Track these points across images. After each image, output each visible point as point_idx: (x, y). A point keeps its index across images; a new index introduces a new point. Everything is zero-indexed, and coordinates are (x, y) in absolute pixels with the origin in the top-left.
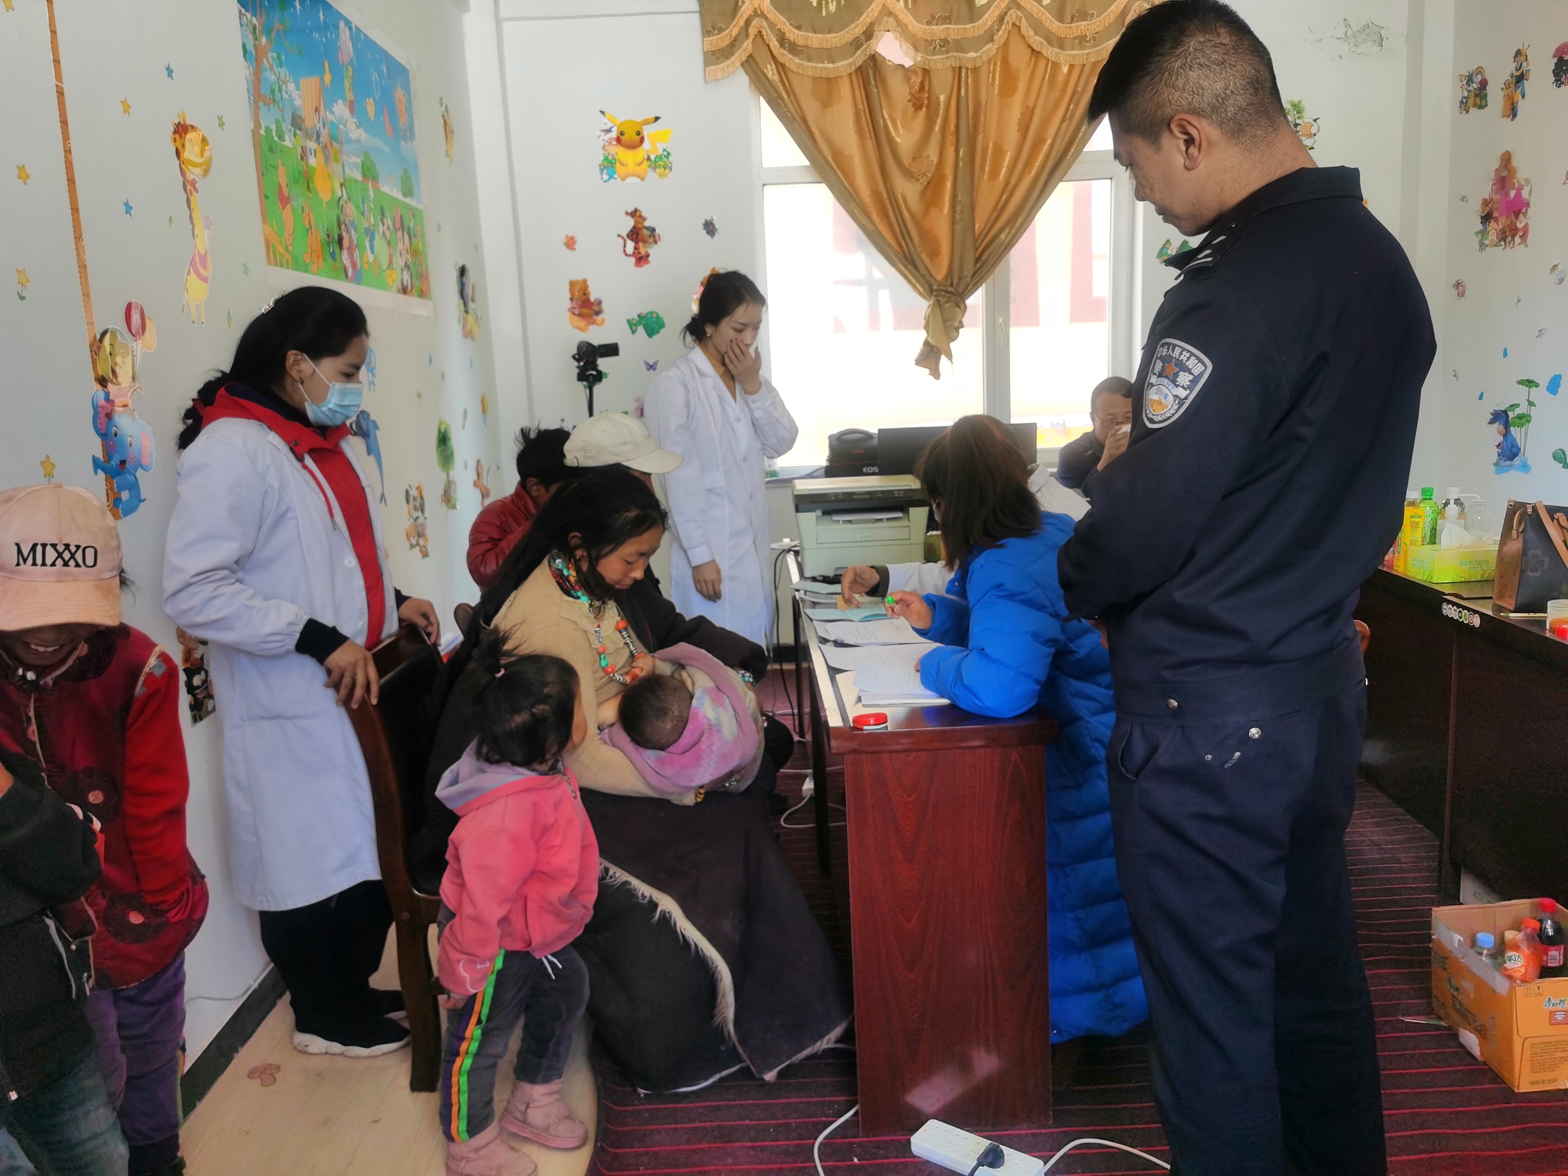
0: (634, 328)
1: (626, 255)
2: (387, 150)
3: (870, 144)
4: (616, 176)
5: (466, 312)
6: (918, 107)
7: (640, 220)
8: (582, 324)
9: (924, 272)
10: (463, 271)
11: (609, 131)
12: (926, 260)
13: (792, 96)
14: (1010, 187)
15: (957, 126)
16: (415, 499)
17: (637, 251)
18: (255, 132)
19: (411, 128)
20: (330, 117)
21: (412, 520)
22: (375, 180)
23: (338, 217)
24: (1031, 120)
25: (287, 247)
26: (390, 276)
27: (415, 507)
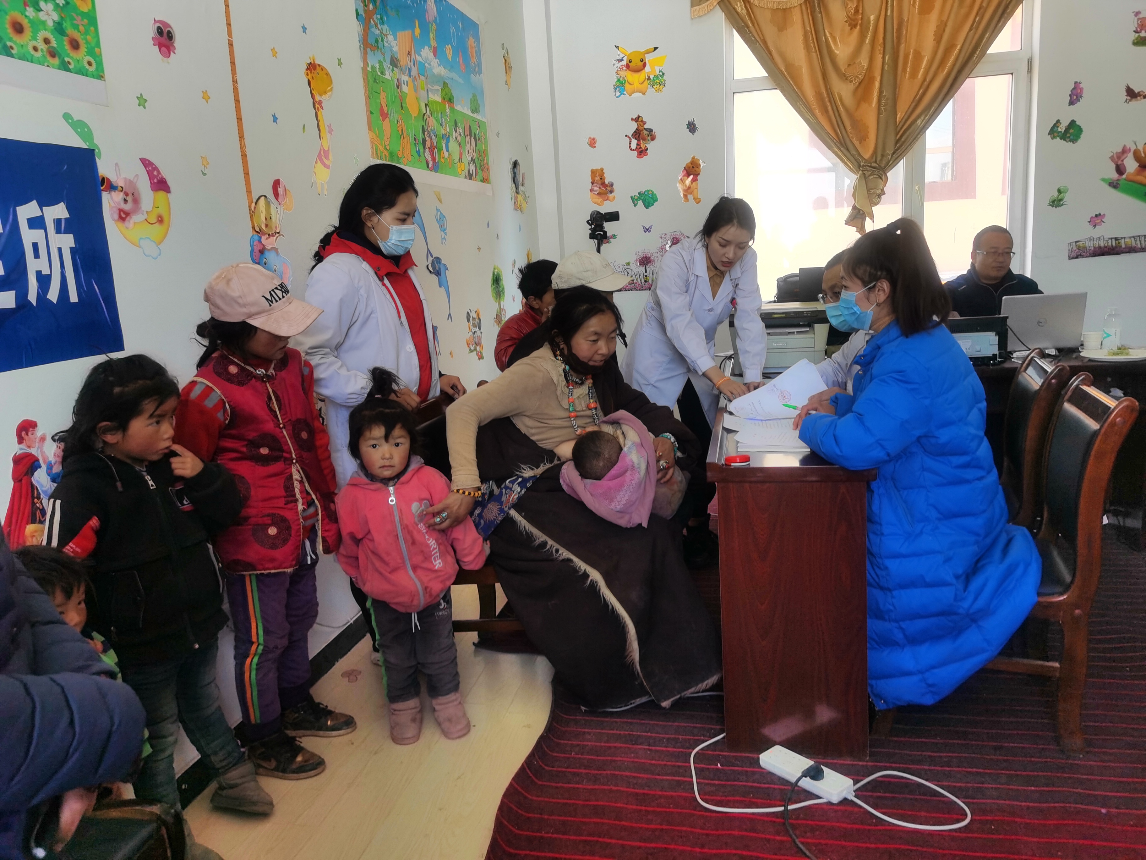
0: (636, 202)
1: (631, 149)
2: (460, 80)
3: (814, 56)
4: (625, 93)
5: (517, 193)
6: (853, 26)
7: (642, 123)
8: (600, 200)
9: (854, 152)
10: (515, 164)
11: (621, 60)
12: (857, 143)
13: (756, 24)
14: (926, 83)
15: (884, 39)
16: (474, 319)
17: (639, 147)
18: (364, 69)
19: (479, 65)
20: (419, 58)
21: (471, 333)
22: (451, 101)
23: (423, 126)
24: (944, 31)
25: (385, 146)
26: (460, 167)
27: (474, 324)
